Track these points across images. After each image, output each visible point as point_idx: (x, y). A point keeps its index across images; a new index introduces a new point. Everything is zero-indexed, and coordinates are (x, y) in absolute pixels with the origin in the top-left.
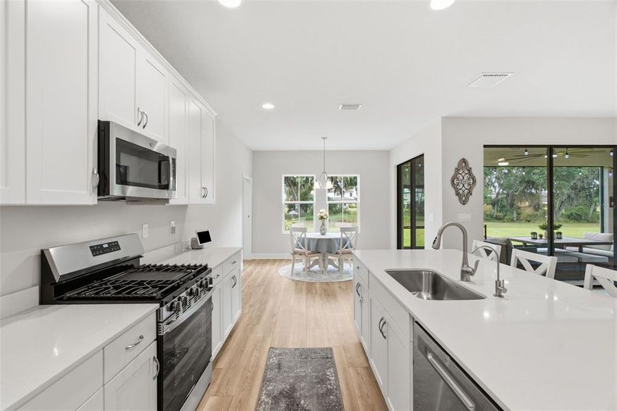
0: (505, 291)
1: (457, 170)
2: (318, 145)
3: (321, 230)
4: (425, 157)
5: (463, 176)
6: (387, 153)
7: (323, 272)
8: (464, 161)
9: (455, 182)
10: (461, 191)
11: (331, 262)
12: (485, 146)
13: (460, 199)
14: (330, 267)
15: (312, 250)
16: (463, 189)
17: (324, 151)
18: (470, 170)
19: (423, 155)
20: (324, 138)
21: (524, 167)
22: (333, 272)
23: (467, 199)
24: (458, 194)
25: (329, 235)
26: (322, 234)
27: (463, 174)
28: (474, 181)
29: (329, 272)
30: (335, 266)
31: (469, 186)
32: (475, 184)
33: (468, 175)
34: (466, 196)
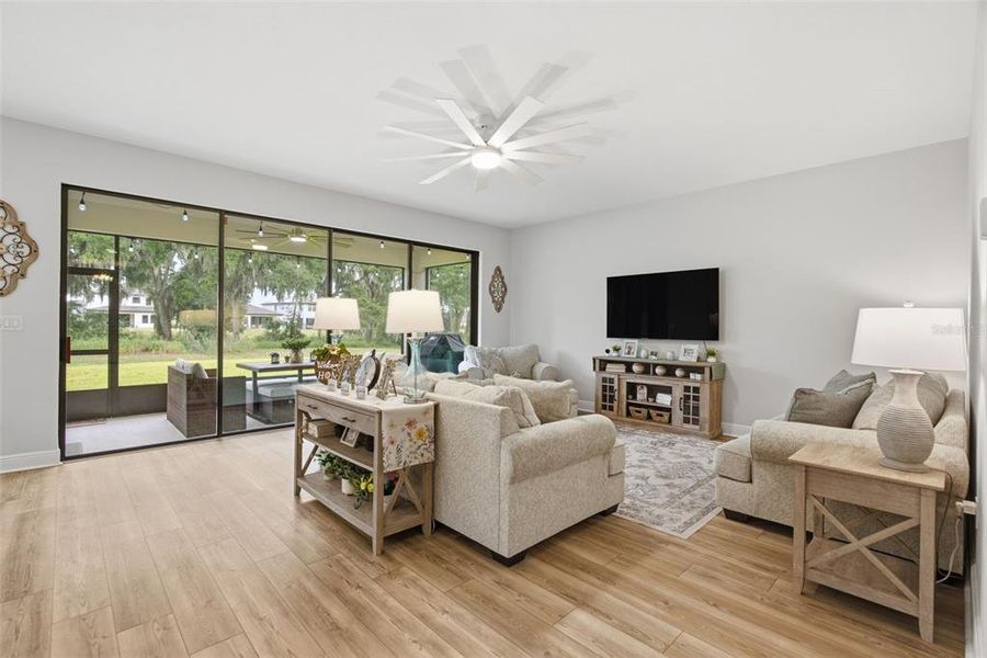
16: (2, 264)
28: (34, 251)
31: (19, 260)
32: (37, 257)
33: (14, 236)
34: (8, 279)
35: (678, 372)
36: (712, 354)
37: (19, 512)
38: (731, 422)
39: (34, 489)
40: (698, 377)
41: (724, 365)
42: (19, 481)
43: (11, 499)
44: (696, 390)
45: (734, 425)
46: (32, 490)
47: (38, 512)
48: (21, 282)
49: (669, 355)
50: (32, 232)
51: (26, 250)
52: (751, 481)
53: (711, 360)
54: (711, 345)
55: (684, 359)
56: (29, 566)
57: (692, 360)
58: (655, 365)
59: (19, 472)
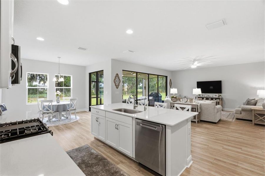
0: (146, 109)
1: (115, 77)
2: (56, 60)
3: (57, 101)
4: (104, 71)
5: (117, 79)
6: (84, 68)
7: (60, 120)
8: (117, 74)
9: (115, 81)
10: (116, 84)
11: (63, 116)
12: (123, 70)
13: (116, 87)
14: (63, 118)
15: (54, 111)
16: (117, 83)
17: (59, 63)
18: (119, 77)
19: (103, 70)
20: (59, 58)
21: (127, 77)
22: (64, 120)
23: (118, 87)
24: (116, 85)
25: (62, 103)
26: (58, 103)
28: (120, 81)
29: (63, 120)
30: (64, 117)
35: (214, 99)
36: (220, 96)
38: (224, 108)
40: (219, 100)
41: (223, 98)
44: (219, 102)
45: (225, 108)
49: (212, 96)
52: (241, 114)
53: (220, 97)
54: (220, 94)
55: (214, 97)
57: (217, 97)
58: (209, 98)
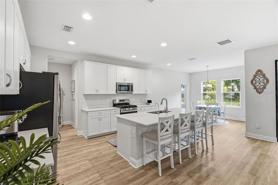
1: (255, 76)
8: (259, 71)
9: (254, 82)
10: (258, 87)
13: (257, 91)
17: (208, 71)
18: (264, 75)
24: (255, 88)
27: (259, 78)
28: (268, 81)
31: (264, 84)
32: (268, 83)
33: (262, 78)
34: (261, 89)
37: (261, 152)
39: (267, 147)
42: (264, 143)
43: (260, 148)
46: (266, 148)
47: (266, 154)
48: (264, 90)
50: (267, 76)
51: (265, 81)
56: (258, 168)
59: (265, 141)
